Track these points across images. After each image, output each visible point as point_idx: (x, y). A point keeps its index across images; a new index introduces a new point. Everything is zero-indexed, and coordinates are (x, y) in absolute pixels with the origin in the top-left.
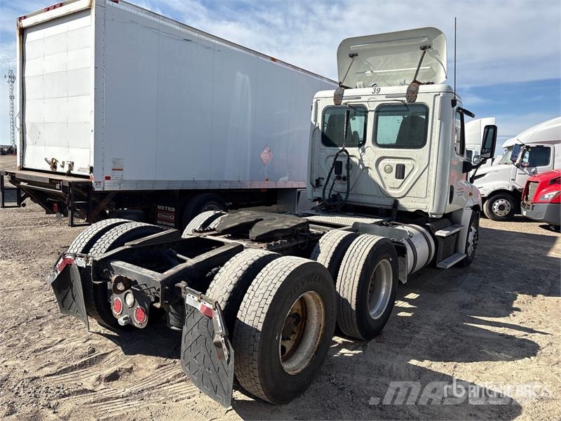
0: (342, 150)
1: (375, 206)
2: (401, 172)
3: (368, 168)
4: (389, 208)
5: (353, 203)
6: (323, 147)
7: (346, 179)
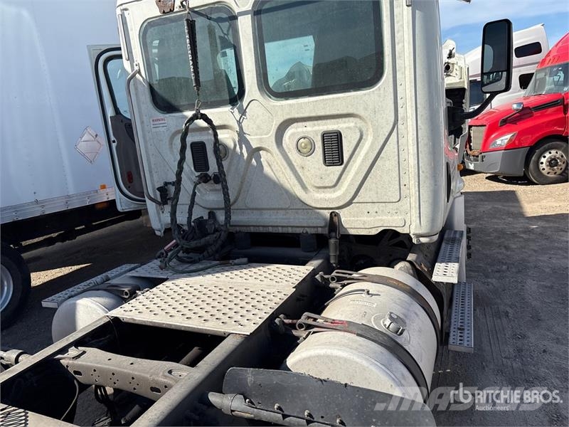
0: (195, 117)
1: (290, 230)
2: (333, 150)
3: (259, 149)
4: (320, 231)
5: (244, 230)
6: (160, 115)
7: (219, 179)
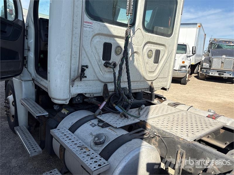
1: (137, 91)
3: (135, 52)
4: (146, 90)
6: (89, 20)
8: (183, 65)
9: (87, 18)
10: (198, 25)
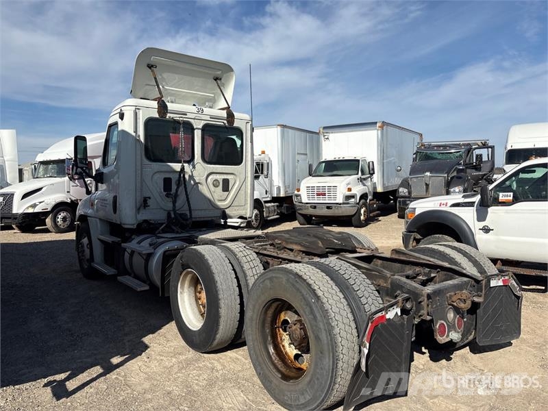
2: (226, 186)
3: (199, 183)
8: (348, 193)
9: (146, 161)
10: (378, 125)
